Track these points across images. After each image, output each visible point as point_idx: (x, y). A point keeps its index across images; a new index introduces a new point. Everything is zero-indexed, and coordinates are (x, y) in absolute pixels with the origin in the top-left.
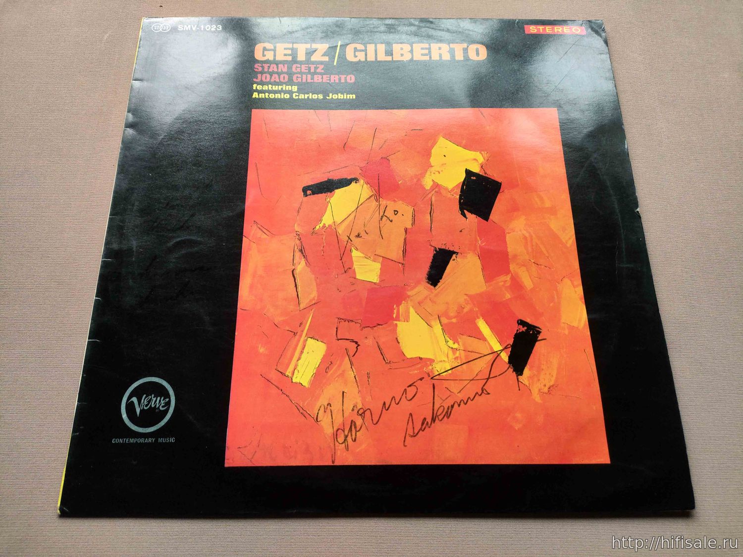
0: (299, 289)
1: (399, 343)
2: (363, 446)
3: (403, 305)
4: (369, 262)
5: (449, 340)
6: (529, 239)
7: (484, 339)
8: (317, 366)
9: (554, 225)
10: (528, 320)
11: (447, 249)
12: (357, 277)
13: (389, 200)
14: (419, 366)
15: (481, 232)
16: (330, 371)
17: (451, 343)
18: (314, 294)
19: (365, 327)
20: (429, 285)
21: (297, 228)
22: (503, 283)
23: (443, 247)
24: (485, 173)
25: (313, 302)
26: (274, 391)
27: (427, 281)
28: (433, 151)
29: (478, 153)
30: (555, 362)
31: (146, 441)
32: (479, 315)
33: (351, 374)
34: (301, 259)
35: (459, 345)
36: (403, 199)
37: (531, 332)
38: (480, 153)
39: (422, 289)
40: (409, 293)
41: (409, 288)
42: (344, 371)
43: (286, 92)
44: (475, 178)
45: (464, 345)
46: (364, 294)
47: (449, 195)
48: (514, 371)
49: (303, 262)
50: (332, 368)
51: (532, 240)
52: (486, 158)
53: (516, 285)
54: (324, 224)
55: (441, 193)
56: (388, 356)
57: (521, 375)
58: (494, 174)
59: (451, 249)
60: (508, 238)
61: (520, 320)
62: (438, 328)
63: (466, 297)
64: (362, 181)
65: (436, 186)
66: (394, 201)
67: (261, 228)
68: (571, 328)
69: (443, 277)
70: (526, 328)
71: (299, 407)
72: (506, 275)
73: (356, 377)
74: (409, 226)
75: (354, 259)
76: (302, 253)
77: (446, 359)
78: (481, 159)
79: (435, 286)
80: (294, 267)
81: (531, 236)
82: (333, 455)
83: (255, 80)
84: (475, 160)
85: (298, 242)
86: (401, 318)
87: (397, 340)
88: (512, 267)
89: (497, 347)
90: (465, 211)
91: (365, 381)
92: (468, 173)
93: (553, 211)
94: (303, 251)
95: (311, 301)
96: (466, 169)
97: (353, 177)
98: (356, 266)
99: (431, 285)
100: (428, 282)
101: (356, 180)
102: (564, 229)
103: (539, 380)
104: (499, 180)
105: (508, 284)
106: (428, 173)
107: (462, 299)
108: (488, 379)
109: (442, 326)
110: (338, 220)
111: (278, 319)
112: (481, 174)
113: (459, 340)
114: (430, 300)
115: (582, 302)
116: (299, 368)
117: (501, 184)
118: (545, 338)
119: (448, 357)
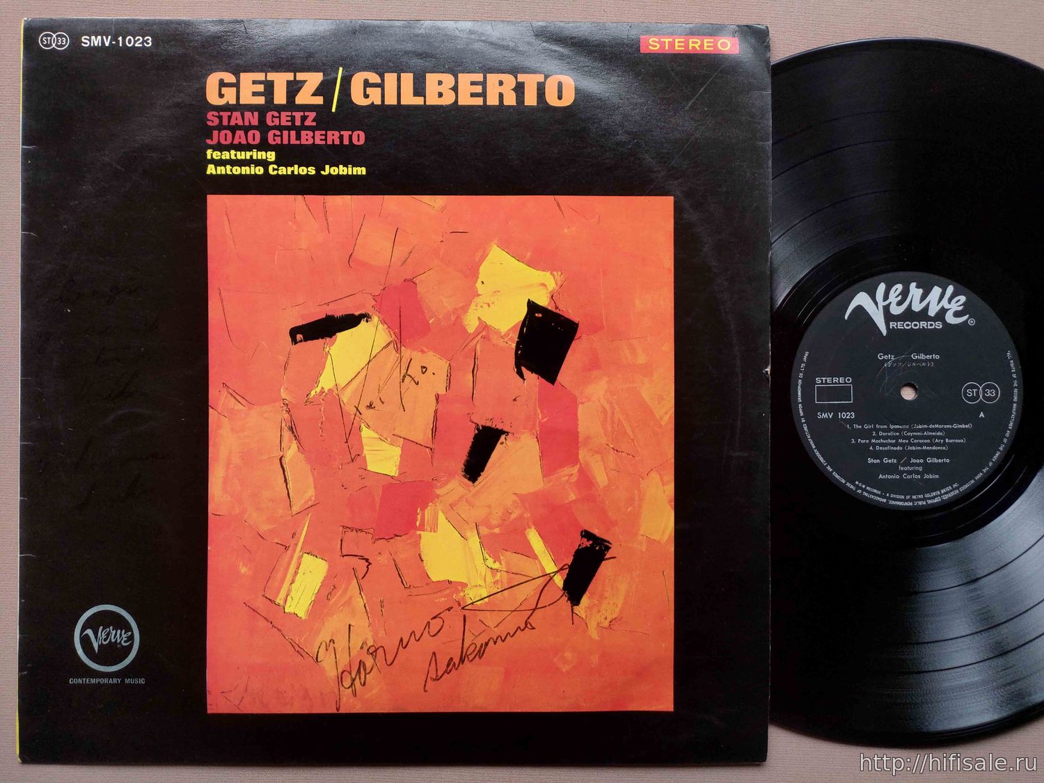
0: (290, 485)
1: (422, 561)
2: (374, 692)
3: (429, 508)
4: (385, 446)
5: (488, 557)
6: (609, 414)
7: (535, 557)
8: (316, 591)
9: (647, 392)
10: (596, 532)
11: (494, 426)
12: (369, 468)
13: (414, 350)
14: (448, 592)
15: (543, 401)
16: (333, 598)
17: (490, 562)
18: (311, 492)
19: (378, 539)
20: (466, 481)
21: (284, 395)
22: (567, 478)
23: (489, 424)
24: (557, 308)
25: (310, 504)
26: (262, 624)
27: (463, 473)
28: (482, 269)
29: (548, 274)
30: (623, 587)
31: (111, 681)
32: (530, 523)
33: (359, 602)
34: (290, 441)
35: (501, 564)
36: (435, 350)
37: (597, 548)
38: (551, 273)
39: (456, 486)
40: (438, 491)
41: (439, 484)
42: (350, 598)
43: (258, 163)
44: (540, 315)
45: (508, 564)
46: (378, 494)
47: (501, 343)
48: (568, 600)
49: (294, 445)
50: (336, 594)
51: (613, 414)
52: (559, 283)
53: (586, 481)
54: (322, 388)
55: (489, 340)
56: (407, 579)
57: (577, 605)
58: (569, 311)
59: (500, 427)
60: (581, 409)
61: (586, 531)
62: (474, 541)
63: (515, 498)
64: (375, 319)
65: (484, 327)
66: (422, 351)
67: (234, 393)
68: (651, 542)
69: (486, 469)
70: (591, 542)
71: (294, 644)
72: (573, 466)
73: (366, 605)
74: (442, 391)
75: (364, 441)
76: (293, 432)
77: (482, 583)
78: (552, 285)
79: (474, 482)
80: (282, 453)
81: (613, 408)
82: (338, 702)
83: (209, 142)
84: (544, 285)
85: (286, 416)
86: (427, 527)
87: (420, 557)
88: (583, 454)
89: (550, 567)
90: (523, 369)
91: (377, 610)
92: (532, 306)
93: (647, 370)
94: (294, 429)
95: (306, 502)
96: (529, 300)
97: (363, 312)
98: (367, 452)
99: (469, 479)
100: (465, 477)
101: (366, 316)
102: (660, 399)
103: (599, 611)
104: (576, 320)
105: (574, 479)
106: (473, 306)
107: (509, 500)
108: (534, 610)
109: (480, 538)
110: (342, 383)
111: (264, 527)
112: (550, 308)
113: (502, 557)
114: (466, 501)
115: (671, 505)
116: (293, 594)
117: (577, 325)
118: (614, 556)
119: (485, 581)
